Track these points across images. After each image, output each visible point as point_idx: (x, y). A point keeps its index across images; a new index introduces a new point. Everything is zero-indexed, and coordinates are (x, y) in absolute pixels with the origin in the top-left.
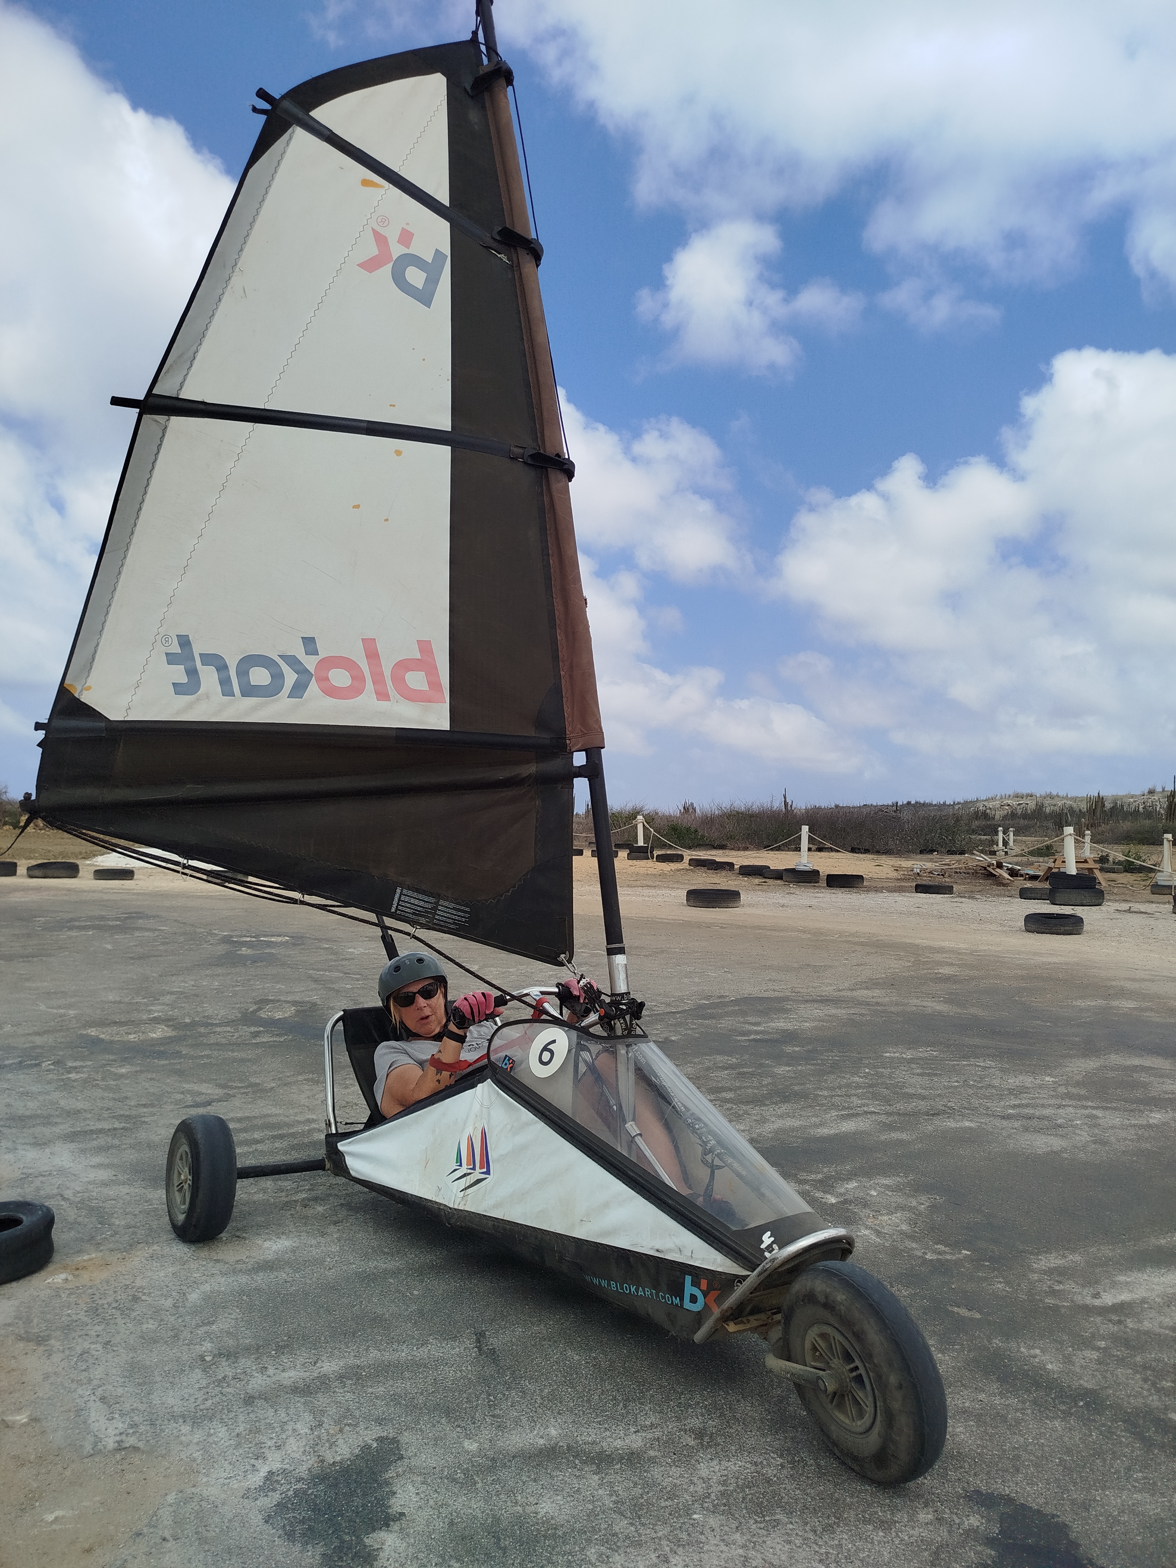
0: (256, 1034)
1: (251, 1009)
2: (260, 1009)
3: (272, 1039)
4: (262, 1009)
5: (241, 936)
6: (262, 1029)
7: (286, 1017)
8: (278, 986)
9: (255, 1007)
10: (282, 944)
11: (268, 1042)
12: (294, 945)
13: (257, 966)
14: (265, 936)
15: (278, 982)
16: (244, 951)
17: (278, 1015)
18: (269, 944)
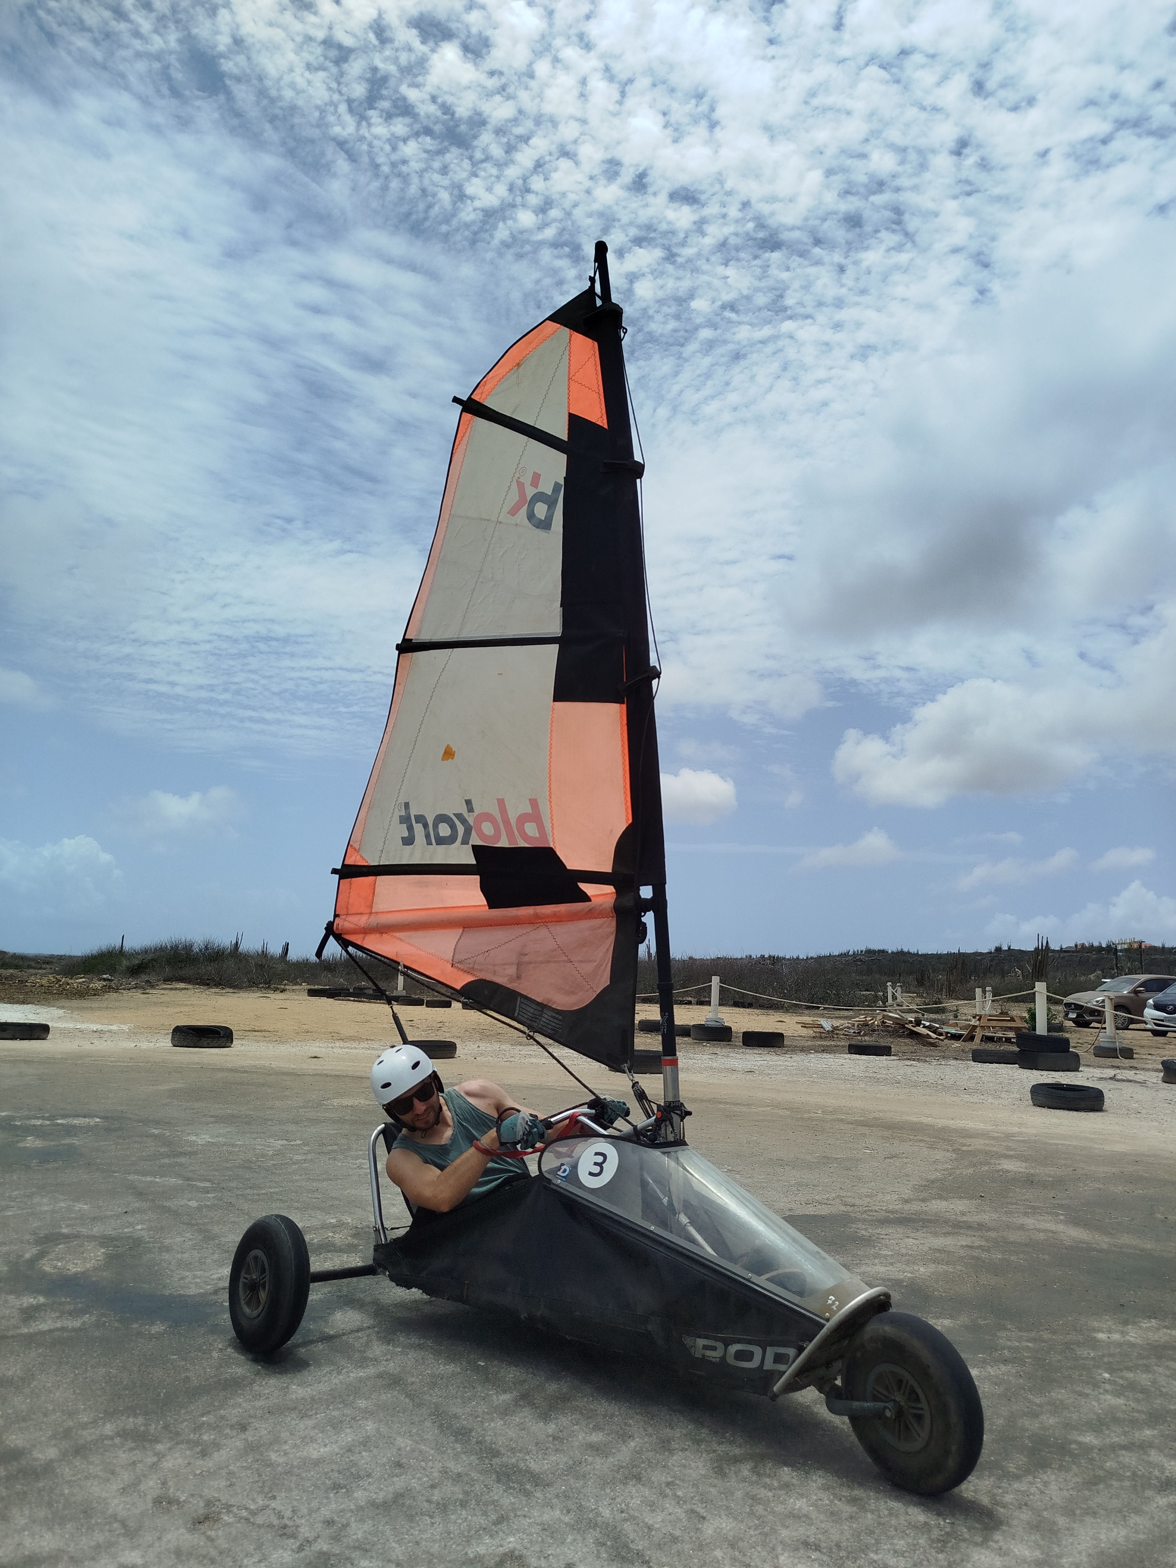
0: (29, 1314)
1: (28, 1256)
2: (42, 1255)
3: (59, 1325)
4: (48, 1253)
5: (29, 1118)
6: (42, 1300)
7: (88, 1270)
8: (79, 1206)
9: (34, 1251)
10: (89, 1129)
11: (51, 1331)
12: (108, 1130)
13: (48, 1170)
14: (64, 1116)
15: (77, 1200)
16: (31, 1142)
17: (74, 1267)
18: (70, 1130)
